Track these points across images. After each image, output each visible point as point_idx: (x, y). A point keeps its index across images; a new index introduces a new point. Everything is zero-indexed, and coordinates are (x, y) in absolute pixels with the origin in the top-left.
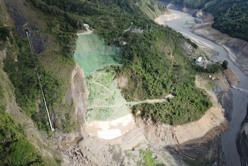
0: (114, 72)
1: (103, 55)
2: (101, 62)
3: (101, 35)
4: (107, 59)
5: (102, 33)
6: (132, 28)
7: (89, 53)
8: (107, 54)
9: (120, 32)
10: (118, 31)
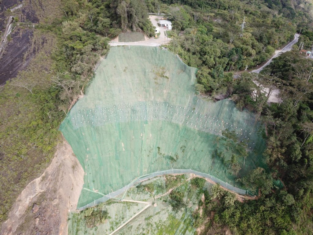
0: (201, 212)
1: (177, 126)
2: (162, 151)
3: (194, 54)
4: (189, 144)
5: (198, 49)
6: (298, 45)
7: (134, 111)
8: (194, 127)
9: (260, 52)
10: (253, 49)
